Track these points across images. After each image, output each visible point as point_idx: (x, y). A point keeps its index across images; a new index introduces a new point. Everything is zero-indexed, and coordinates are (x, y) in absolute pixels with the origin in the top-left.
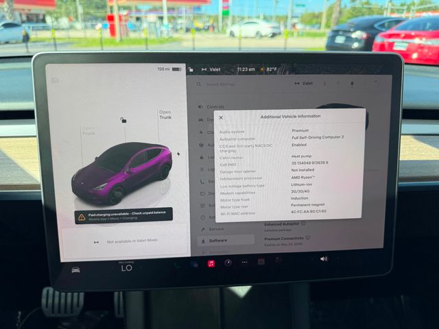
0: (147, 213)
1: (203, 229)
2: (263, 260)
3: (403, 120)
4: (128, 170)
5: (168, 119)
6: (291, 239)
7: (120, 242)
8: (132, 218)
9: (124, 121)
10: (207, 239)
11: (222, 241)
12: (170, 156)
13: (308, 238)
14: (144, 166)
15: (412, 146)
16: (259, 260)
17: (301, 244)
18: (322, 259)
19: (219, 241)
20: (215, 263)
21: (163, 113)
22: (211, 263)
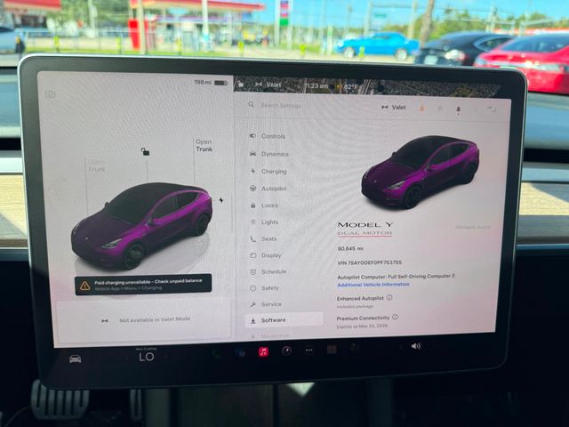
0: (176, 282)
1: (254, 304)
2: (335, 348)
3: (524, 163)
4: (150, 221)
5: (207, 152)
6: (373, 318)
7: (138, 321)
8: (154, 288)
9: (146, 153)
10: (258, 318)
11: (279, 320)
12: (209, 203)
13: (396, 317)
14: (173, 216)
15: (531, 196)
16: (329, 347)
17: (386, 326)
18: (414, 346)
19: (275, 321)
20: (269, 351)
21: (201, 142)
22: (264, 351)
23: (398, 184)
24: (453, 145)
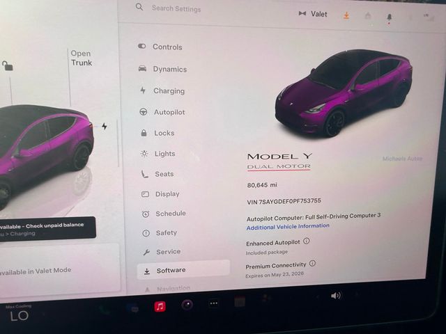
0: (52, 226)
1: (147, 252)
2: (243, 300)
4: (17, 153)
5: (85, 66)
6: (287, 266)
7: (7, 274)
8: (26, 234)
9: (9, 68)
10: (152, 268)
11: (178, 271)
12: (89, 130)
13: (313, 263)
14: (44, 147)
16: (236, 300)
17: (302, 273)
18: (334, 296)
19: (173, 271)
20: (167, 306)
21: (78, 54)
22: (161, 306)
23: (318, 107)
24: (381, 61)
